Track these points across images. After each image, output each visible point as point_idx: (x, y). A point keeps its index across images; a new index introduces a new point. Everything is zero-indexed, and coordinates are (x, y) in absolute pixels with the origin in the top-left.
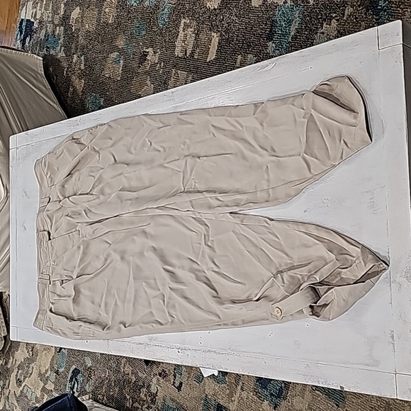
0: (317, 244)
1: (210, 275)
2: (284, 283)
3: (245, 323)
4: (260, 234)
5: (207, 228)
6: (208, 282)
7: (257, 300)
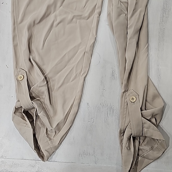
0: (64, 113)
1: (51, 17)
2: (39, 87)
3: (15, 47)
4: (76, 67)
5: (86, 18)
6: (46, 15)
7: (30, 60)
